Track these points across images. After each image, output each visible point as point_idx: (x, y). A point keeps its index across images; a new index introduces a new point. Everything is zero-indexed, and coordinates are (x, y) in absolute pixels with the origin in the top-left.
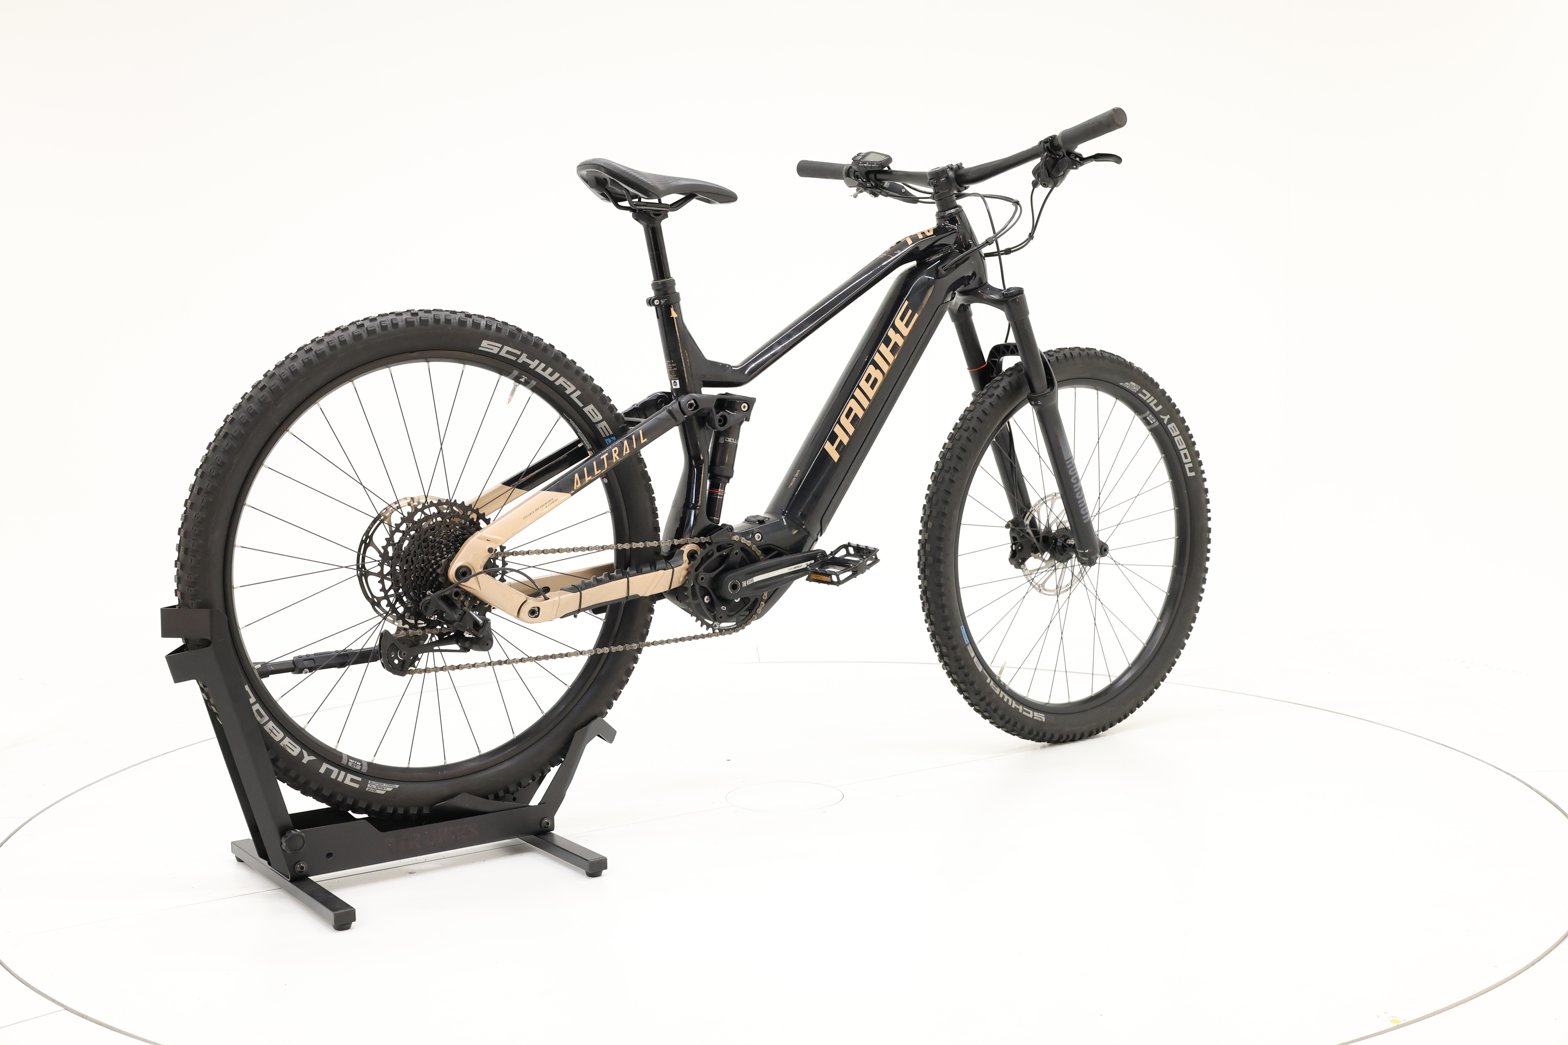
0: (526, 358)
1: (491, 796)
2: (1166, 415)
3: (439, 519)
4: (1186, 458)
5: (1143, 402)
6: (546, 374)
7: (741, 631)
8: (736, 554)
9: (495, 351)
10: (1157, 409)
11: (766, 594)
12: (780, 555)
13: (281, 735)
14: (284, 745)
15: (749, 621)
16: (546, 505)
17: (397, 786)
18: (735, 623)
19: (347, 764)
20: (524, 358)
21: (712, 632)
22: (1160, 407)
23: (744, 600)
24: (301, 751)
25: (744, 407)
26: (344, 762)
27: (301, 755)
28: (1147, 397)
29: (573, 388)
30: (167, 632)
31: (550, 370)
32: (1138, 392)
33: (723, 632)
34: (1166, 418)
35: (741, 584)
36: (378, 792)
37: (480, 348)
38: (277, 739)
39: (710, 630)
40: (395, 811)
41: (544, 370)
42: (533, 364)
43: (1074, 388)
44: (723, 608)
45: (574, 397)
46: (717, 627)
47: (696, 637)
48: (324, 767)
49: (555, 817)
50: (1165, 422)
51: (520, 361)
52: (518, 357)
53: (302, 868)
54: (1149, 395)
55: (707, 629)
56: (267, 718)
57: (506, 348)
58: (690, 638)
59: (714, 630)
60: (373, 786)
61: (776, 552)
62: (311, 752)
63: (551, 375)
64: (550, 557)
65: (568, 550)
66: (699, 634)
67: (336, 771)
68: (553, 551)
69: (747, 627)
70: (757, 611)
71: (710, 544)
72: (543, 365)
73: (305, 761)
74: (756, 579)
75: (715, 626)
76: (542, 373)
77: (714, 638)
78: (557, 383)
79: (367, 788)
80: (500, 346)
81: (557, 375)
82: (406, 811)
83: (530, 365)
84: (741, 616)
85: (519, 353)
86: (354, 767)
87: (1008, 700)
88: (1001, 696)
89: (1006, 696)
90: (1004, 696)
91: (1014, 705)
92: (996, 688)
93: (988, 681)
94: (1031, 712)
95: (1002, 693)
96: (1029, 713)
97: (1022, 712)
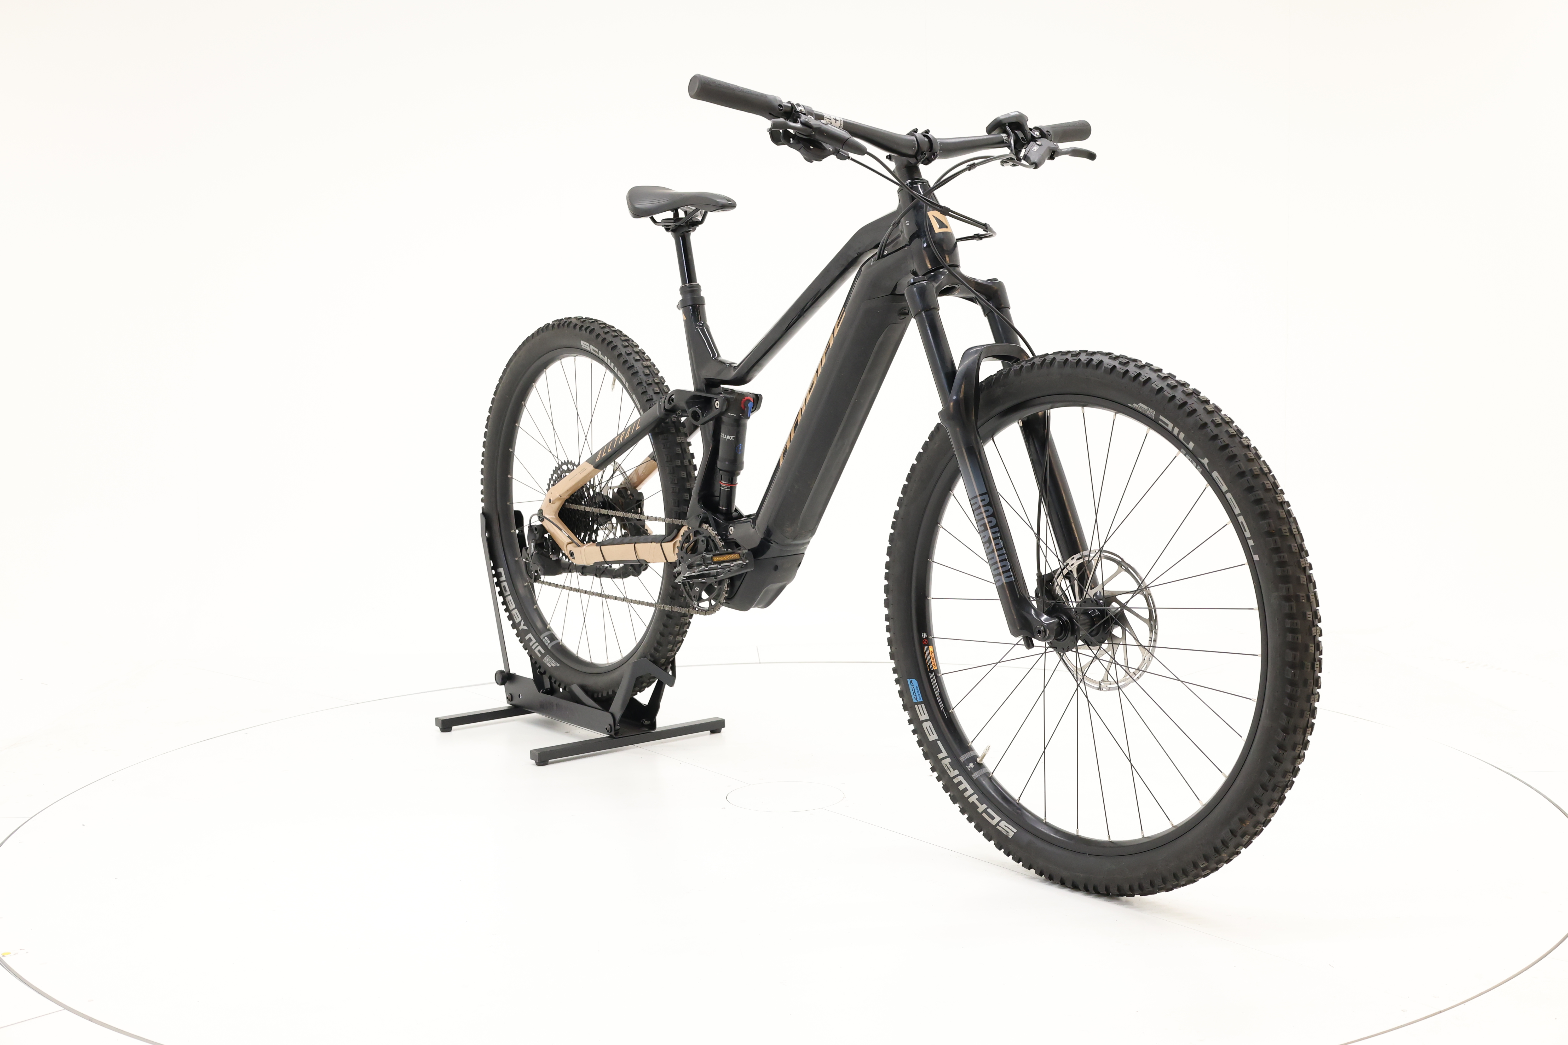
2: (1203, 458)
4: (1245, 529)
9: (588, 349)
13: (514, 606)
14: (513, 613)
16: (582, 473)
17: (558, 665)
19: (543, 639)
20: (600, 355)
22: (1192, 445)
24: (521, 621)
29: (624, 380)
34: (1205, 463)
36: (548, 664)
48: (529, 636)
50: (1207, 467)
52: (598, 353)
54: (1170, 424)
56: (509, 593)
62: (526, 623)
67: (534, 640)
72: (609, 361)
73: (520, 628)
81: (616, 369)
86: (545, 643)
87: (966, 790)
88: (956, 781)
89: (965, 785)
90: (960, 783)
91: (974, 799)
92: (951, 769)
93: (940, 756)
94: (998, 819)
95: (960, 778)
96: (993, 818)
97: (982, 812)
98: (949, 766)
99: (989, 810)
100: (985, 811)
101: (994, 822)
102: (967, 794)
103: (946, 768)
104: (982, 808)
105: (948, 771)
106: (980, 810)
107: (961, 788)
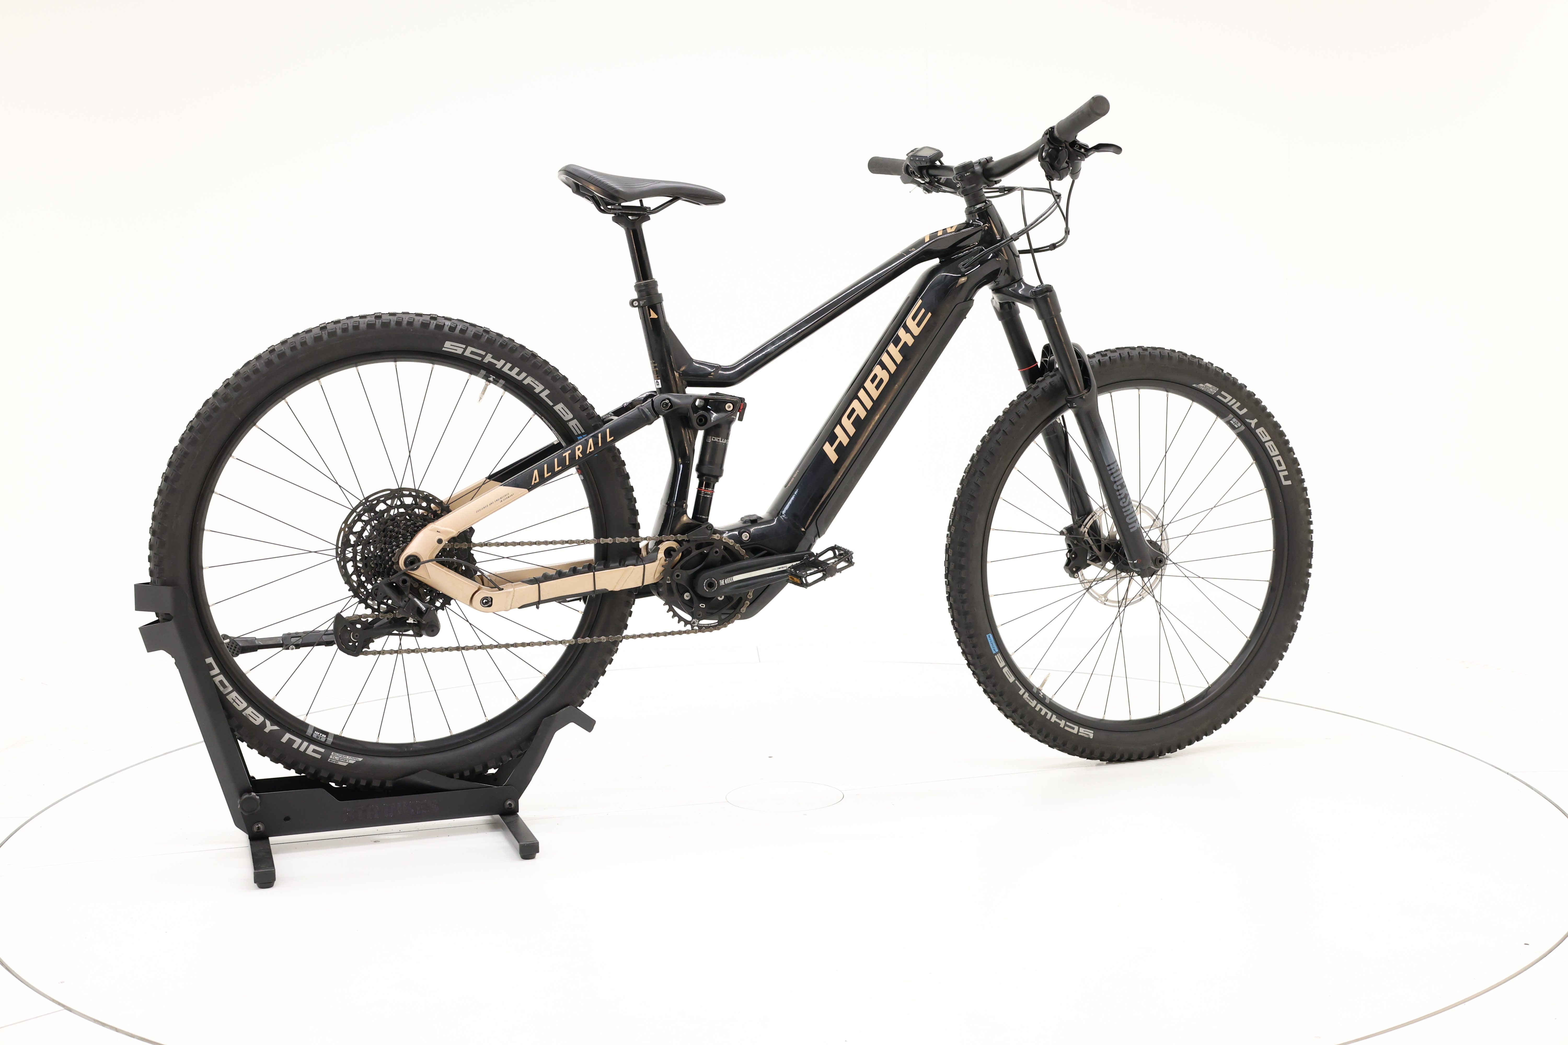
0: (492, 358)
1: (457, 776)
2: (1253, 419)
3: (402, 510)
4: (1280, 465)
5: (1225, 405)
6: (513, 373)
7: (723, 629)
8: (716, 552)
9: (460, 351)
10: (1241, 413)
11: (751, 594)
12: (769, 554)
13: (245, 704)
14: (246, 714)
15: (732, 620)
16: (501, 500)
17: (360, 759)
18: (717, 621)
19: (312, 735)
20: (489, 358)
21: (691, 629)
22: (1245, 410)
23: (728, 599)
24: (264, 721)
25: (729, 407)
26: (309, 732)
27: (263, 725)
28: (1228, 399)
29: (541, 387)
30: (140, 605)
31: (516, 370)
32: (1216, 394)
33: (702, 629)
34: (1253, 423)
35: (718, 583)
36: (340, 763)
37: (444, 349)
38: (240, 708)
39: (689, 627)
40: (357, 782)
41: (511, 369)
42: (499, 364)
43: (1138, 390)
44: (702, 605)
45: (543, 395)
46: (696, 624)
47: (672, 633)
48: (287, 736)
49: (519, 800)
50: (1253, 426)
51: (486, 361)
52: (483, 357)
53: (259, 828)
54: (1229, 397)
55: (685, 625)
56: (230, 689)
57: (470, 349)
58: (665, 634)
59: (692, 627)
60: (336, 757)
61: (765, 552)
62: (274, 722)
63: (518, 374)
64: (527, 549)
65: (546, 543)
66: (676, 630)
67: (298, 741)
68: (531, 544)
69: (730, 626)
70: (742, 610)
71: (688, 541)
72: (509, 365)
73: (267, 730)
74: (736, 578)
75: (694, 623)
76: (509, 372)
77: (692, 635)
78: (525, 382)
79: (329, 759)
80: (464, 346)
81: (524, 375)
82: (369, 783)
83: (496, 365)
84: (723, 614)
85: (483, 353)
86: (319, 739)
87: (1046, 714)
88: (1037, 709)
89: (1044, 711)
90: (1041, 710)
91: (1054, 719)
92: (1031, 701)
93: (1021, 692)
94: (1076, 728)
95: (1039, 706)
96: (1073, 728)
97: (1064, 727)
98: (1029, 698)
99: (1067, 723)
100: (1066, 725)
101: (1075, 731)
102: (1048, 717)
103: (1028, 701)
104: (1062, 723)
105: (1030, 703)
106: (1062, 726)
107: (1043, 713)
